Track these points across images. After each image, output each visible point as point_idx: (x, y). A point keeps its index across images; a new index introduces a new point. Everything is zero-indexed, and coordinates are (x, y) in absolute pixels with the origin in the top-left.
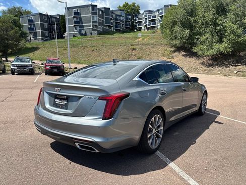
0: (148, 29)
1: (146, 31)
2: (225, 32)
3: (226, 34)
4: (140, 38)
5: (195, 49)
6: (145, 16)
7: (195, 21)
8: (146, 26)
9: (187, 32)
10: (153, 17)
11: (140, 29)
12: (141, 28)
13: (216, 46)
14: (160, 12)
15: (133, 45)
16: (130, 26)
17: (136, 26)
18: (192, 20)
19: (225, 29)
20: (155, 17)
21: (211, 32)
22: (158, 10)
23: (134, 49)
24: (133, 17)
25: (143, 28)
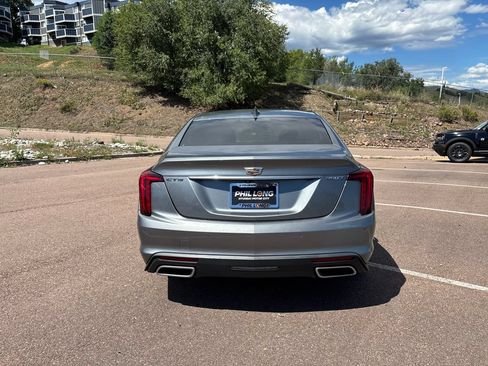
0: (58, 42)
1: (54, 46)
2: (232, 66)
3: (234, 68)
4: (47, 61)
5: (186, 93)
6: (48, 12)
7: (178, 40)
8: (52, 35)
9: (165, 58)
10: (67, 17)
11: (37, 41)
12: (40, 38)
13: (221, 88)
14: (83, 8)
15: (42, 77)
16: (9, 29)
17: (26, 32)
18: (173, 37)
19: (232, 59)
20: (72, 17)
21: (209, 62)
22: (78, 5)
23: (46, 86)
24: (15, 11)
25: (44, 39)
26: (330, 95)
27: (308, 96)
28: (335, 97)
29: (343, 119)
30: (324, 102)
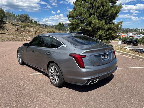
26: (13, 24)
27: (5, 24)
28: (16, 25)
29: (21, 32)
30: (12, 26)
